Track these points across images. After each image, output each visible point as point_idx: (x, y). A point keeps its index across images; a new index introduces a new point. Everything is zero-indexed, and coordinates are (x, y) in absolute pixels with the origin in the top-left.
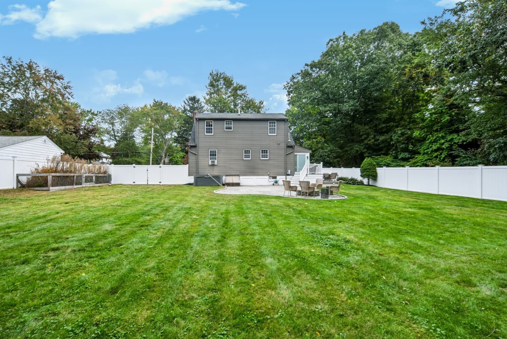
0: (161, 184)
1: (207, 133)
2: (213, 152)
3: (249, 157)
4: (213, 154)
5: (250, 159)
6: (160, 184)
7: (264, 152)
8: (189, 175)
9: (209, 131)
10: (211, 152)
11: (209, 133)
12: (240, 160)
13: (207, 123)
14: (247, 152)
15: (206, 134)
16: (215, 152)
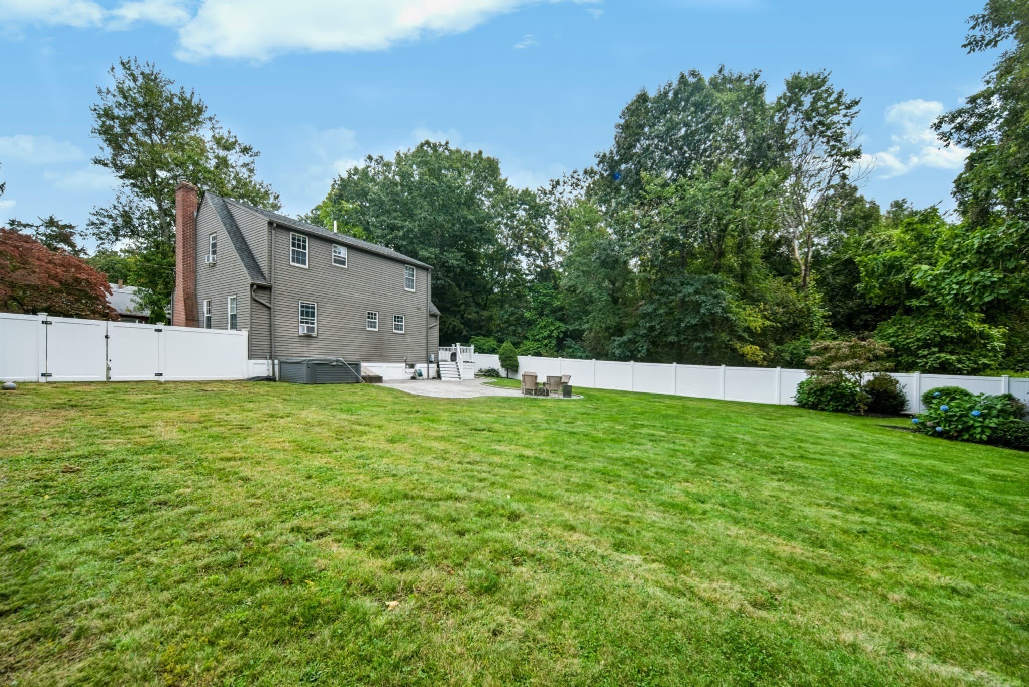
0: (162, 379)
1: (293, 261)
2: (308, 307)
3: (375, 327)
4: (308, 312)
5: (377, 330)
6: (157, 378)
7: (398, 318)
8: (250, 357)
9: (299, 258)
10: (302, 306)
11: (298, 262)
12: (361, 330)
13: (294, 239)
14: (371, 315)
15: (292, 264)
16: (313, 308)
